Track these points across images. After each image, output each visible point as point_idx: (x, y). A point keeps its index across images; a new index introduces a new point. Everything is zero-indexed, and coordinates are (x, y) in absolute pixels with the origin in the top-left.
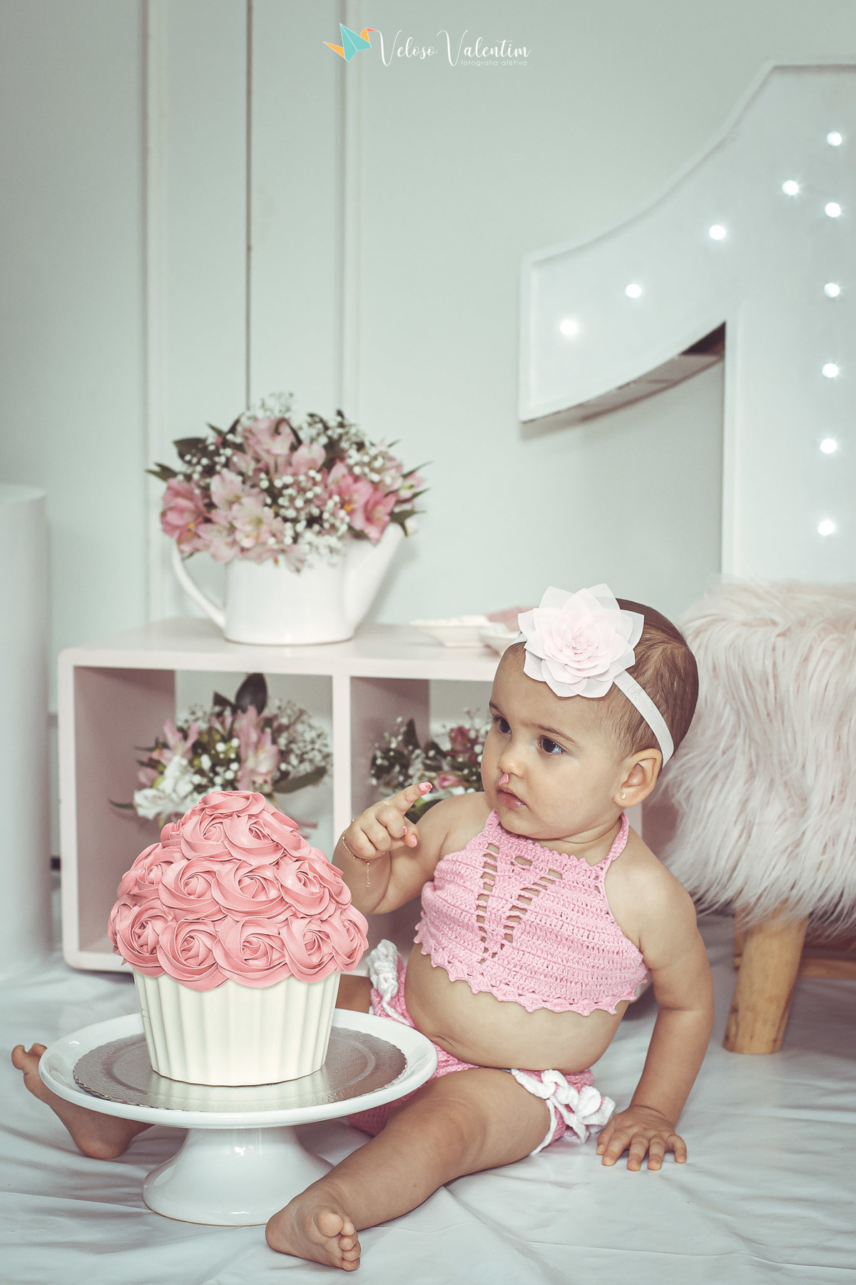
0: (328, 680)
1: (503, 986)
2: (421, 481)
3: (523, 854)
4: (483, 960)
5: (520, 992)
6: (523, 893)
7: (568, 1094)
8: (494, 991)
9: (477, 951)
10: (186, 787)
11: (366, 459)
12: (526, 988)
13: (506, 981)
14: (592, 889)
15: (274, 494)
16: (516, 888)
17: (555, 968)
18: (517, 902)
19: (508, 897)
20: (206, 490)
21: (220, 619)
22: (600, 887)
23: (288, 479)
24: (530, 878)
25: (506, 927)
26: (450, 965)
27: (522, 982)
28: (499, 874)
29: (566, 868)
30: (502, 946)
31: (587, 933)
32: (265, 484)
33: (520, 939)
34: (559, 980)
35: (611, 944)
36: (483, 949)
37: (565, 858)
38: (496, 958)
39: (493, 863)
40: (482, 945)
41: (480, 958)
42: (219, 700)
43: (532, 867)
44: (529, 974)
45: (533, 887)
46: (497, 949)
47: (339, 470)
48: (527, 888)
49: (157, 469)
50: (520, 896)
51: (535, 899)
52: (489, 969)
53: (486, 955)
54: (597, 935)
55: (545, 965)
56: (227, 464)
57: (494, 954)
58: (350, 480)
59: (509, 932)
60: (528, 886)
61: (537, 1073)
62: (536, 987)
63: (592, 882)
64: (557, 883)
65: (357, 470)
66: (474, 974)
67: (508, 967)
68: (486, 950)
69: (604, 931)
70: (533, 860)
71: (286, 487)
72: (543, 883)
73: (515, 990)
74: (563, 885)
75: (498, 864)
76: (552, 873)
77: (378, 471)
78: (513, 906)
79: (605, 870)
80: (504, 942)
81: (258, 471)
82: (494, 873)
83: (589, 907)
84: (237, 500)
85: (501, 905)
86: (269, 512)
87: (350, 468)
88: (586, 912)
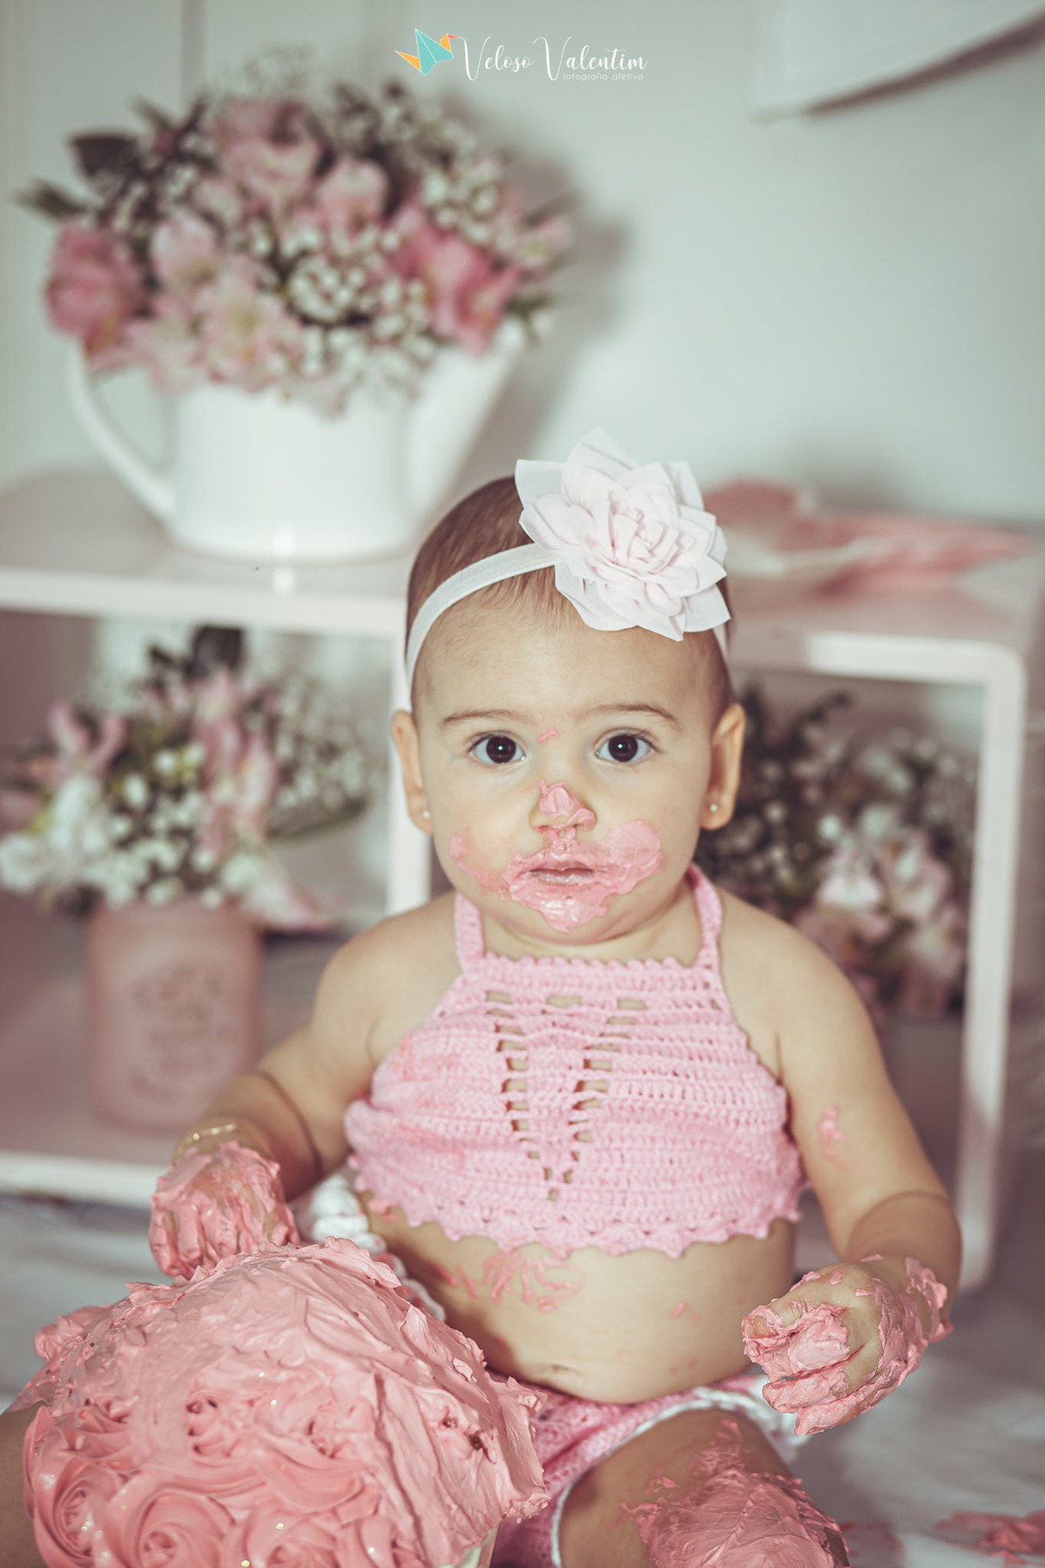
3: (559, 991)
4: (552, 1193)
5: (645, 1228)
9: (532, 1180)
10: (95, 839)
11: (461, 194)
12: (652, 1216)
14: (706, 1008)
15: (281, 268)
16: (574, 1051)
18: (585, 1073)
19: (563, 1071)
20: (141, 252)
22: (718, 1002)
23: (310, 238)
25: (573, 1122)
26: (493, 1224)
27: (641, 1206)
28: (530, 1036)
29: (646, 988)
30: (576, 1155)
32: (262, 246)
33: (605, 1136)
36: (542, 1174)
37: (636, 971)
38: (574, 1182)
39: (509, 1022)
40: (537, 1166)
41: (544, 1191)
42: (158, 656)
43: (583, 1008)
44: (648, 1187)
45: (602, 1040)
46: (567, 1163)
47: (409, 221)
48: (592, 1046)
49: (36, 194)
50: (585, 1061)
52: (571, 1205)
56: (187, 198)
57: (568, 1175)
58: (429, 238)
60: (592, 1041)
64: (643, 1021)
65: (446, 218)
66: (549, 1224)
67: (604, 1188)
68: (548, 1173)
70: (581, 993)
71: (304, 253)
72: (618, 1029)
73: (635, 1227)
74: (653, 1021)
75: (519, 1022)
76: (624, 1005)
77: (481, 218)
78: (579, 1083)
80: (577, 1148)
81: (246, 219)
82: (519, 1038)
84: (204, 277)
85: (554, 1089)
86: (271, 305)
87: (430, 214)
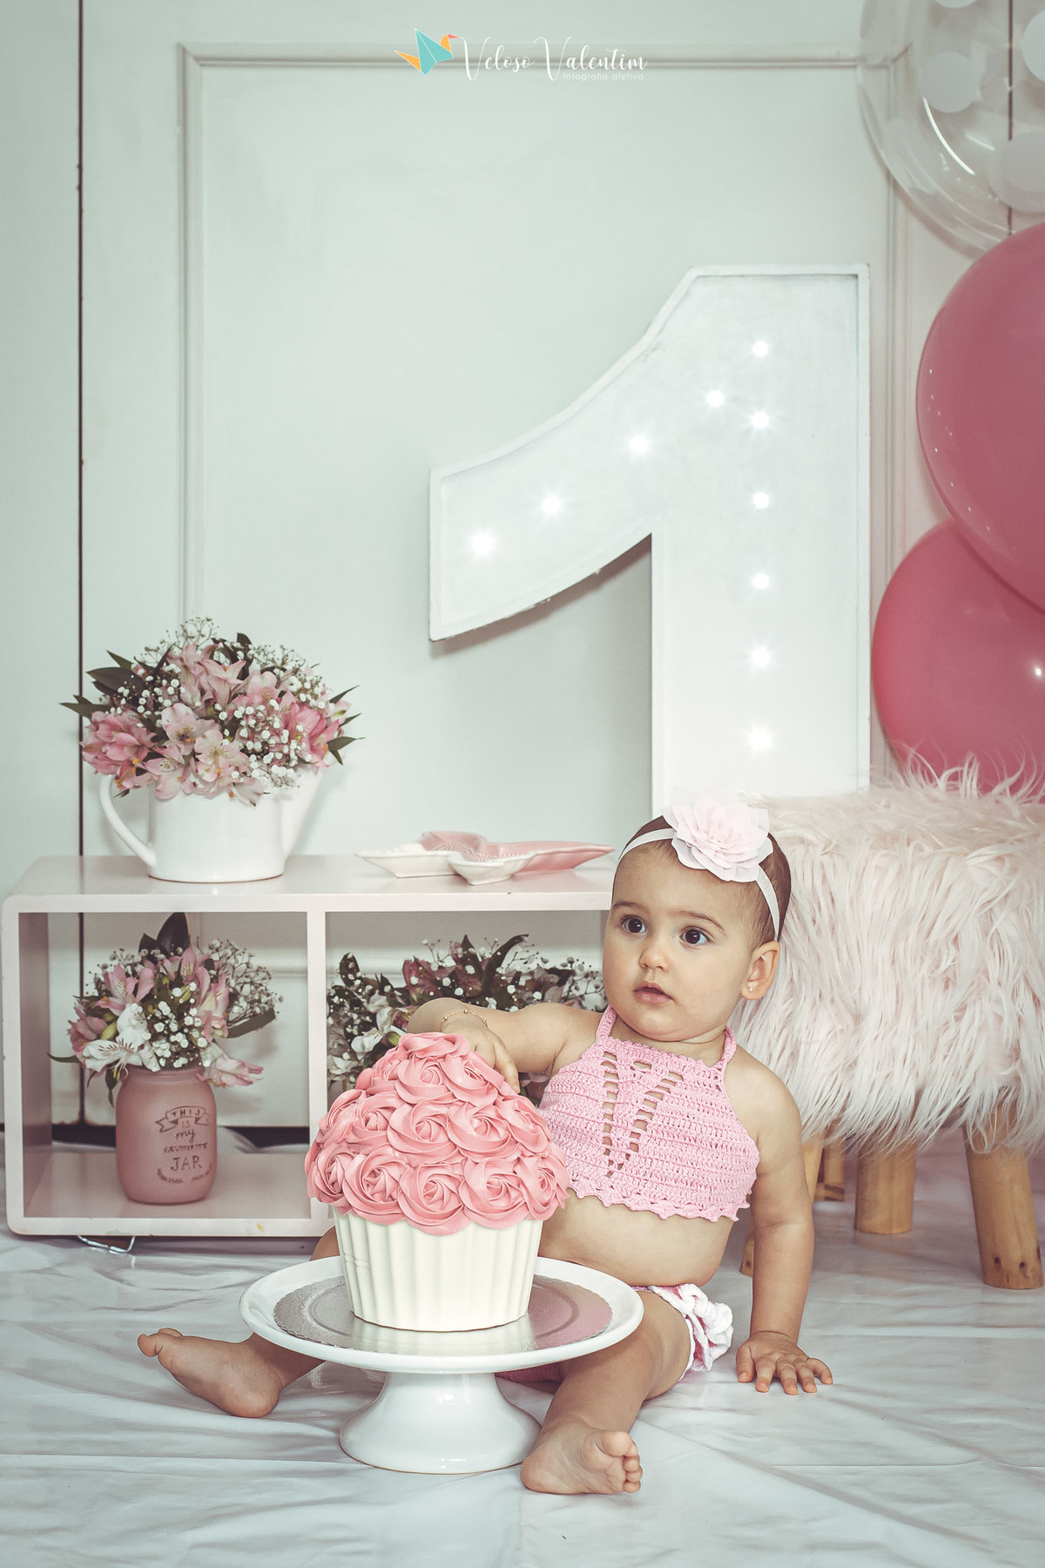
0: (301, 917)
1: (634, 1196)
3: (641, 1058)
4: (610, 1173)
5: (652, 1200)
6: (647, 1097)
7: (705, 1307)
8: (626, 1201)
9: (602, 1165)
12: (658, 1195)
13: (637, 1191)
14: (714, 1088)
16: (641, 1092)
17: (685, 1172)
18: (644, 1106)
19: (634, 1102)
22: (720, 1087)
24: (653, 1079)
25: (632, 1134)
26: (576, 1183)
27: (653, 1189)
28: (621, 1081)
29: (685, 1070)
30: (628, 1156)
31: (715, 1131)
33: (647, 1148)
34: (689, 1184)
35: (739, 1141)
36: (608, 1162)
37: (683, 1061)
38: (623, 1170)
39: (613, 1071)
40: (606, 1158)
41: (607, 1171)
43: (652, 1070)
44: (660, 1181)
45: (656, 1090)
46: (622, 1159)
48: (651, 1092)
49: (74, 701)
50: (645, 1099)
51: (660, 1103)
52: (618, 1181)
53: (612, 1168)
54: (725, 1133)
55: (675, 1170)
57: (621, 1165)
58: (297, 707)
59: (634, 1140)
60: (652, 1089)
61: (674, 1287)
62: (668, 1193)
63: (714, 1082)
64: (679, 1085)
66: (603, 1188)
67: (638, 1176)
68: (611, 1162)
69: (731, 1128)
70: (652, 1063)
72: (665, 1085)
73: (647, 1199)
74: (684, 1086)
75: (618, 1071)
76: (671, 1074)
78: (640, 1110)
79: (723, 1070)
80: (630, 1152)
82: (616, 1081)
83: (713, 1105)
85: (628, 1110)
88: (711, 1111)
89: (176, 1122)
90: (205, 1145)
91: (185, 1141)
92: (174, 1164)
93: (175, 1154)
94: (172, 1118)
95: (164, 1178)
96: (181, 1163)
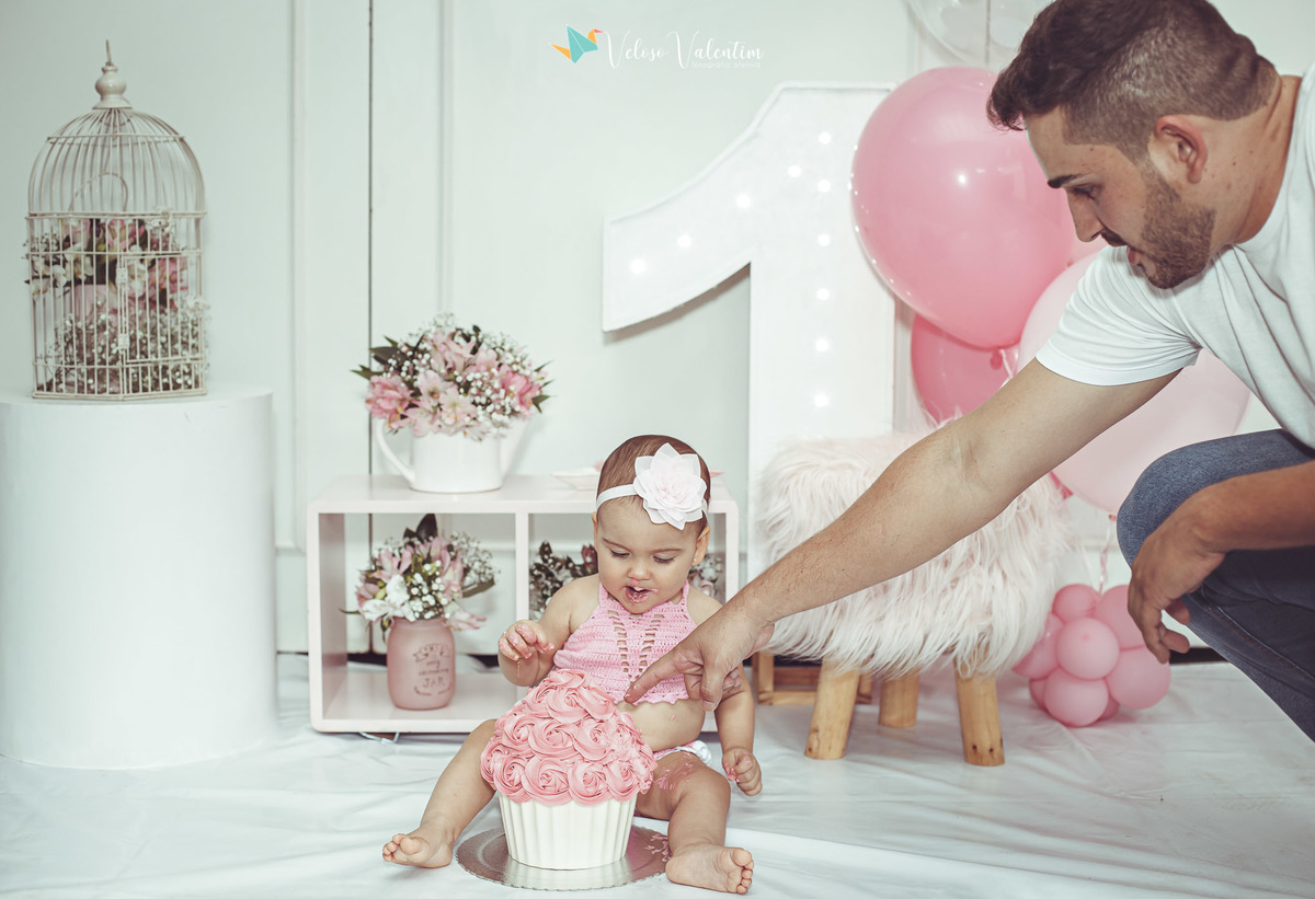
0: (512, 517)
2: (546, 374)
10: (404, 597)
21: (410, 476)
25: (641, 656)
28: (626, 626)
29: (664, 611)
30: (640, 671)
39: (618, 621)
40: (627, 674)
46: (637, 673)
49: (360, 369)
58: (511, 374)
59: (643, 659)
68: (630, 676)
75: (622, 621)
76: (657, 616)
78: (645, 642)
79: (685, 605)
80: (641, 668)
85: (637, 643)
89: (427, 655)
90: (447, 670)
91: (434, 667)
92: (425, 683)
93: (428, 676)
94: (424, 652)
95: (418, 692)
96: (430, 682)
